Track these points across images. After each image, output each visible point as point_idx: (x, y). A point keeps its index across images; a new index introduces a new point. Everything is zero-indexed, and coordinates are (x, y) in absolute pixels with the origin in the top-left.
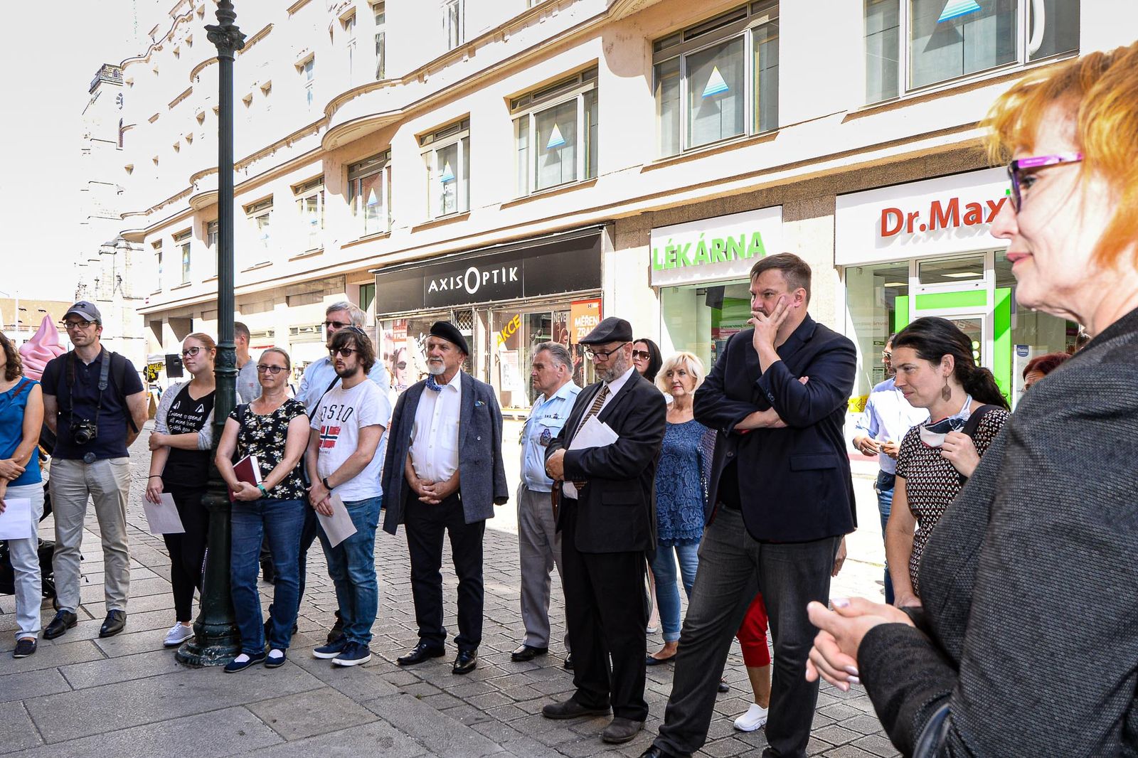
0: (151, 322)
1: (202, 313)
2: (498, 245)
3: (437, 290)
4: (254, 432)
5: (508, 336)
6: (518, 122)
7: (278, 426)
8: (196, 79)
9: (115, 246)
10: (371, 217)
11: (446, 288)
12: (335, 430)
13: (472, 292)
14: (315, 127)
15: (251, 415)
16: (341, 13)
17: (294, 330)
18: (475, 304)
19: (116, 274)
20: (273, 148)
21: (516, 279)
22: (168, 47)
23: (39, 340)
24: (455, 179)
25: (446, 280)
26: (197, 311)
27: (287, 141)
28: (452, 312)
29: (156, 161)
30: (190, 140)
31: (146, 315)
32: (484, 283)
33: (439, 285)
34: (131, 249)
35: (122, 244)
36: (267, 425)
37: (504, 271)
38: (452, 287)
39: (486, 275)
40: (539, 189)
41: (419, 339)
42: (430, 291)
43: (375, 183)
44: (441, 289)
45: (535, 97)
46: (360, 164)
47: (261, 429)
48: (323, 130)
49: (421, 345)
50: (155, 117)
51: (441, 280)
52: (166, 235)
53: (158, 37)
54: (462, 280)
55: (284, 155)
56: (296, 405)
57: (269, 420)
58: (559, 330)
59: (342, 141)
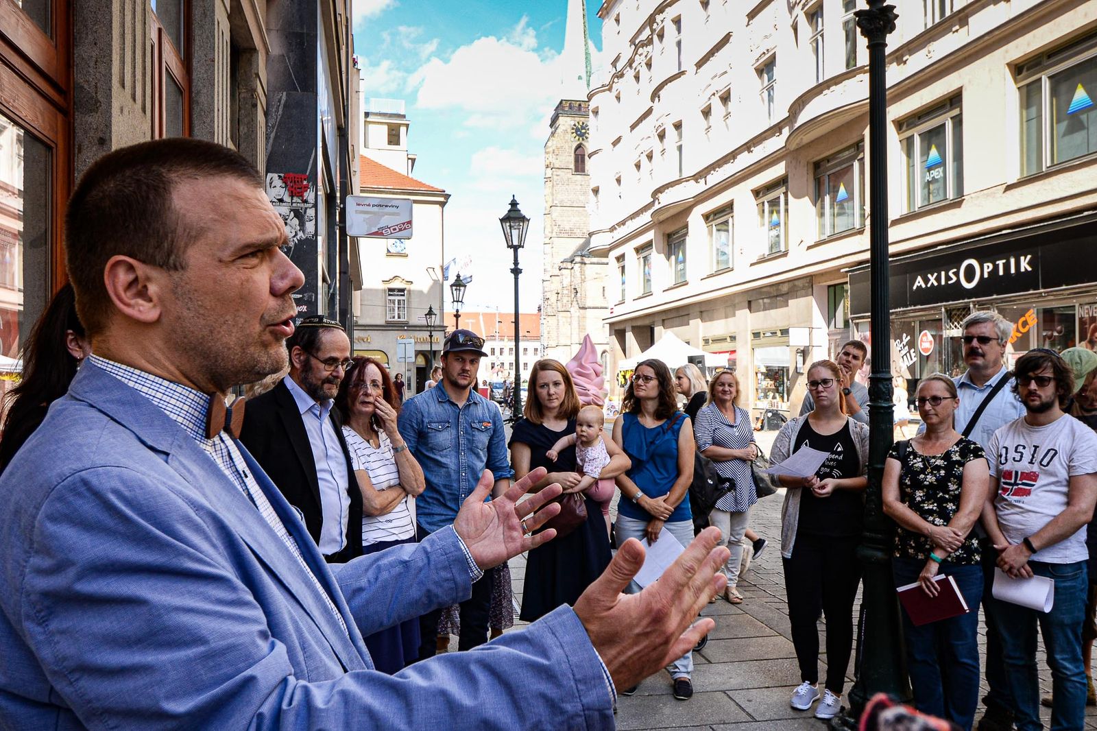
0: (616, 331)
1: (663, 320)
2: (1004, 232)
3: (924, 286)
4: (922, 476)
5: (1020, 335)
6: (1025, 90)
7: (952, 470)
8: (657, 99)
9: (572, 262)
10: (839, 214)
11: (936, 284)
12: (1033, 477)
13: (968, 286)
14: (776, 129)
15: (915, 455)
16: (806, 8)
17: (756, 335)
18: (974, 299)
19: (573, 287)
20: (733, 156)
21: (1029, 269)
22: (630, 74)
23: (581, 359)
24: (942, 163)
25: (936, 274)
26: (658, 319)
27: (748, 146)
28: (943, 310)
29: (619, 181)
30: (650, 157)
31: (611, 325)
32: (986, 276)
33: (926, 281)
34: (585, 264)
35: (578, 259)
36: (938, 468)
37: (1012, 261)
38: (943, 283)
39: (988, 267)
40: (1055, 163)
41: (902, 341)
42: (915, 288)
43: (846, 177)
44: (929, 285)
45: (1049, 57)
46: (828, 159)
47: (932, 473)
48: (786, 132)
49: (904, 347)
50: (618, 140)
51: (929, 276)
52: (628, 249)
53: (620, 66)
54: (957, 274)
55: (745, 160)
56: (973, 446)
57: (940, 462)
58: (1087, 326)
59: (807, 138)
